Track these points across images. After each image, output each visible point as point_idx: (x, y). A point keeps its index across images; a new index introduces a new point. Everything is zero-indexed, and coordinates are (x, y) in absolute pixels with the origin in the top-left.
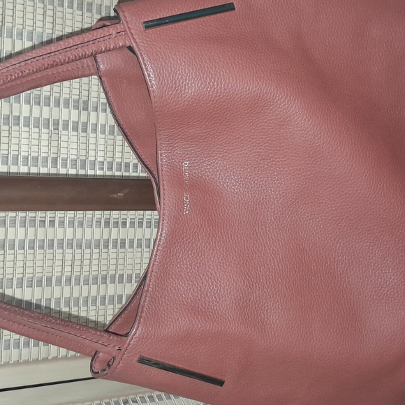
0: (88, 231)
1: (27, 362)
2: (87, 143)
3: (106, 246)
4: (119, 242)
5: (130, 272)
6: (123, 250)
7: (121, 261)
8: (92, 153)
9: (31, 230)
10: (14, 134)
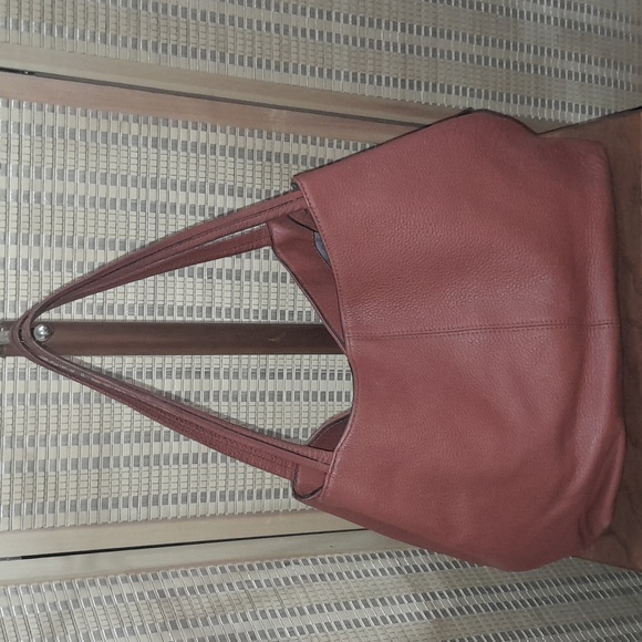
0: (244, 382)
1: (185, 518)
2: (241, 292)
3: (263, 399)
4: (276, 394)
5: (288, 427)
6: (280, 403)
7: (278, 415)
8: (246, 301)
9: (187, 382)
10: (169, 284)
